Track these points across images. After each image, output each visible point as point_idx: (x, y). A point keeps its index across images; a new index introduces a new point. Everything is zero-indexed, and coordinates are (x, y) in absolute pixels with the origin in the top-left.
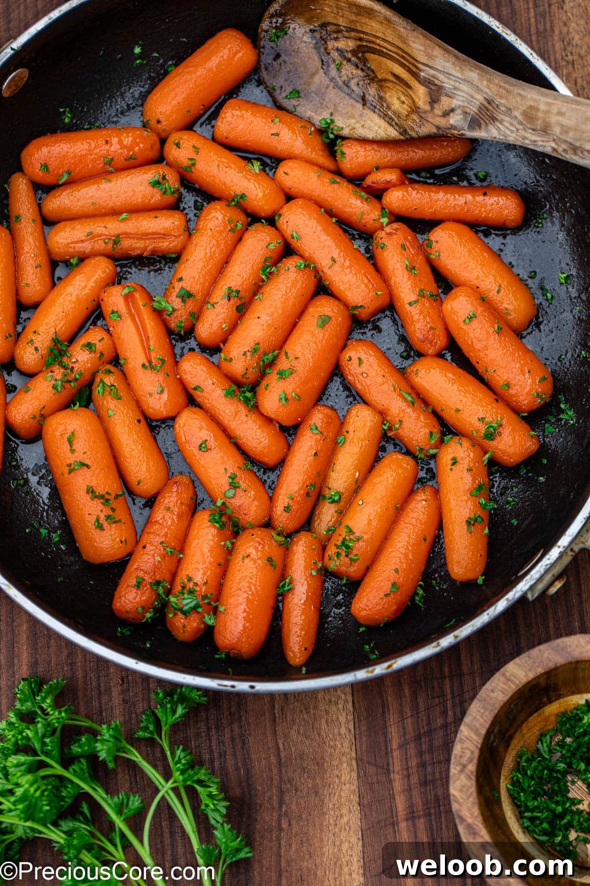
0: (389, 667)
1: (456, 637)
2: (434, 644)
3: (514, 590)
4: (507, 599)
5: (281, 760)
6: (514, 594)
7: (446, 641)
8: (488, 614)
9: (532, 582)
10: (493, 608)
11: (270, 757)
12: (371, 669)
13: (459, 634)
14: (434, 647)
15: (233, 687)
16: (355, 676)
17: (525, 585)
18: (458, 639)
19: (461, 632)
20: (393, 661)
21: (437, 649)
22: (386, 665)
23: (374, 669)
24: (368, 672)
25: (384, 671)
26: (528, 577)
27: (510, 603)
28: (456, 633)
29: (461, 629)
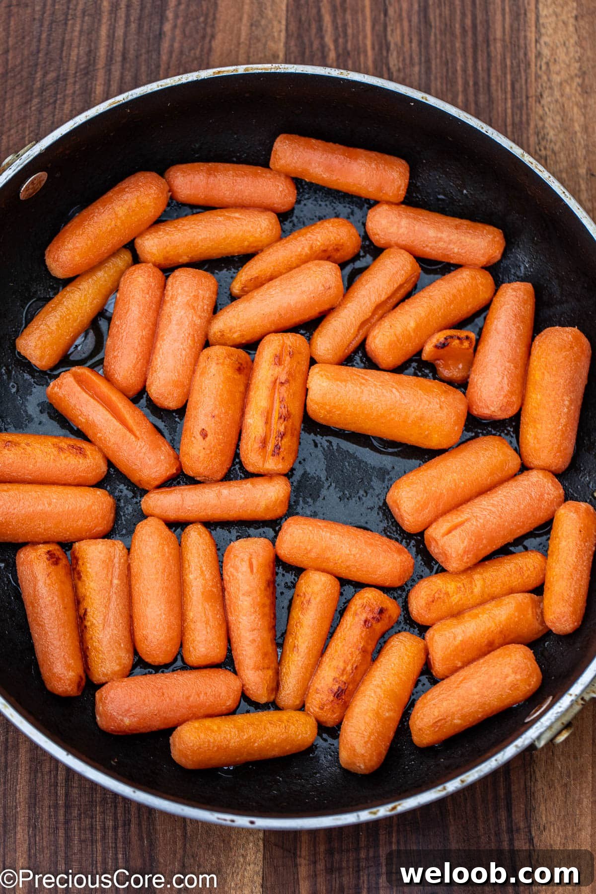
0: (394, 808)
1: (462, 781)
2: (440, 788)
3: (524, 736)
4: (517, 746)
5: (186, 833)
6: (523, 741)
7: (453, 786)
8: (496, 760)
9: (542, 730)
10: (502, 753)
11: (175, 829)
12: (374, 810)
13: (466, 779)
14: (440, 791)
15: (233, 821)
16: (358, 816)
17: (535, 732)
18: (465, 784)
19: (468, 776)
20: (396, 803)
21: (443, 793)
22: (390, 806)
23: (378, 811)
24: (371, 813)
25: (389, 813)
26: (538, 724)
27: (518, 750)
28: (463, 777)
29: (468, 774)
